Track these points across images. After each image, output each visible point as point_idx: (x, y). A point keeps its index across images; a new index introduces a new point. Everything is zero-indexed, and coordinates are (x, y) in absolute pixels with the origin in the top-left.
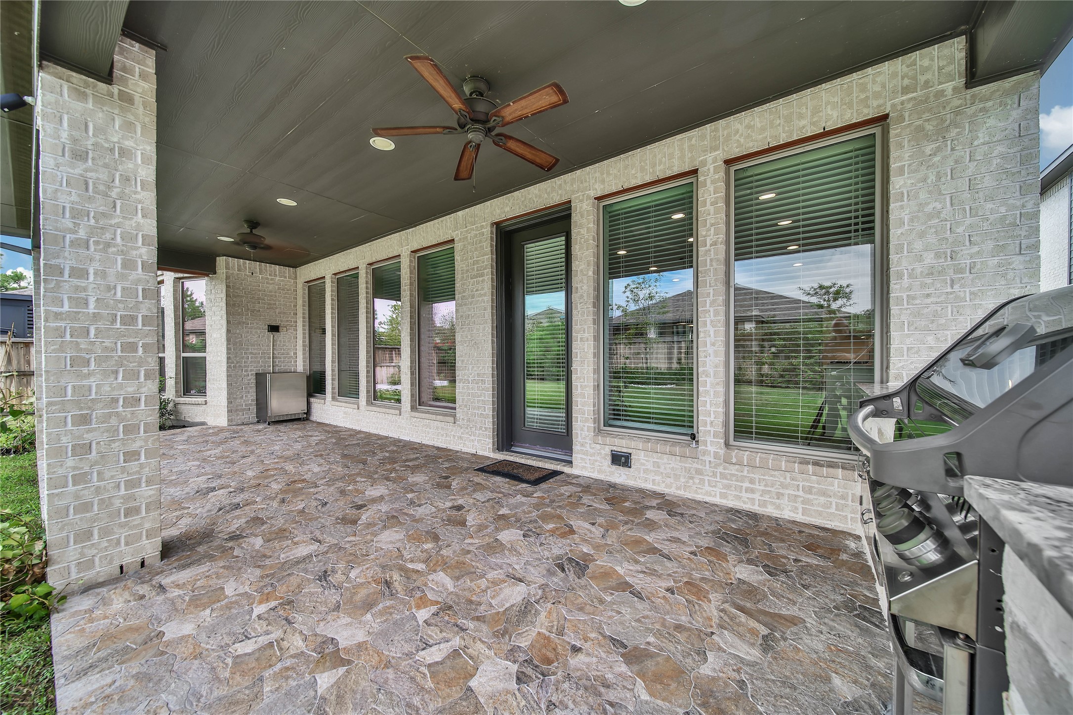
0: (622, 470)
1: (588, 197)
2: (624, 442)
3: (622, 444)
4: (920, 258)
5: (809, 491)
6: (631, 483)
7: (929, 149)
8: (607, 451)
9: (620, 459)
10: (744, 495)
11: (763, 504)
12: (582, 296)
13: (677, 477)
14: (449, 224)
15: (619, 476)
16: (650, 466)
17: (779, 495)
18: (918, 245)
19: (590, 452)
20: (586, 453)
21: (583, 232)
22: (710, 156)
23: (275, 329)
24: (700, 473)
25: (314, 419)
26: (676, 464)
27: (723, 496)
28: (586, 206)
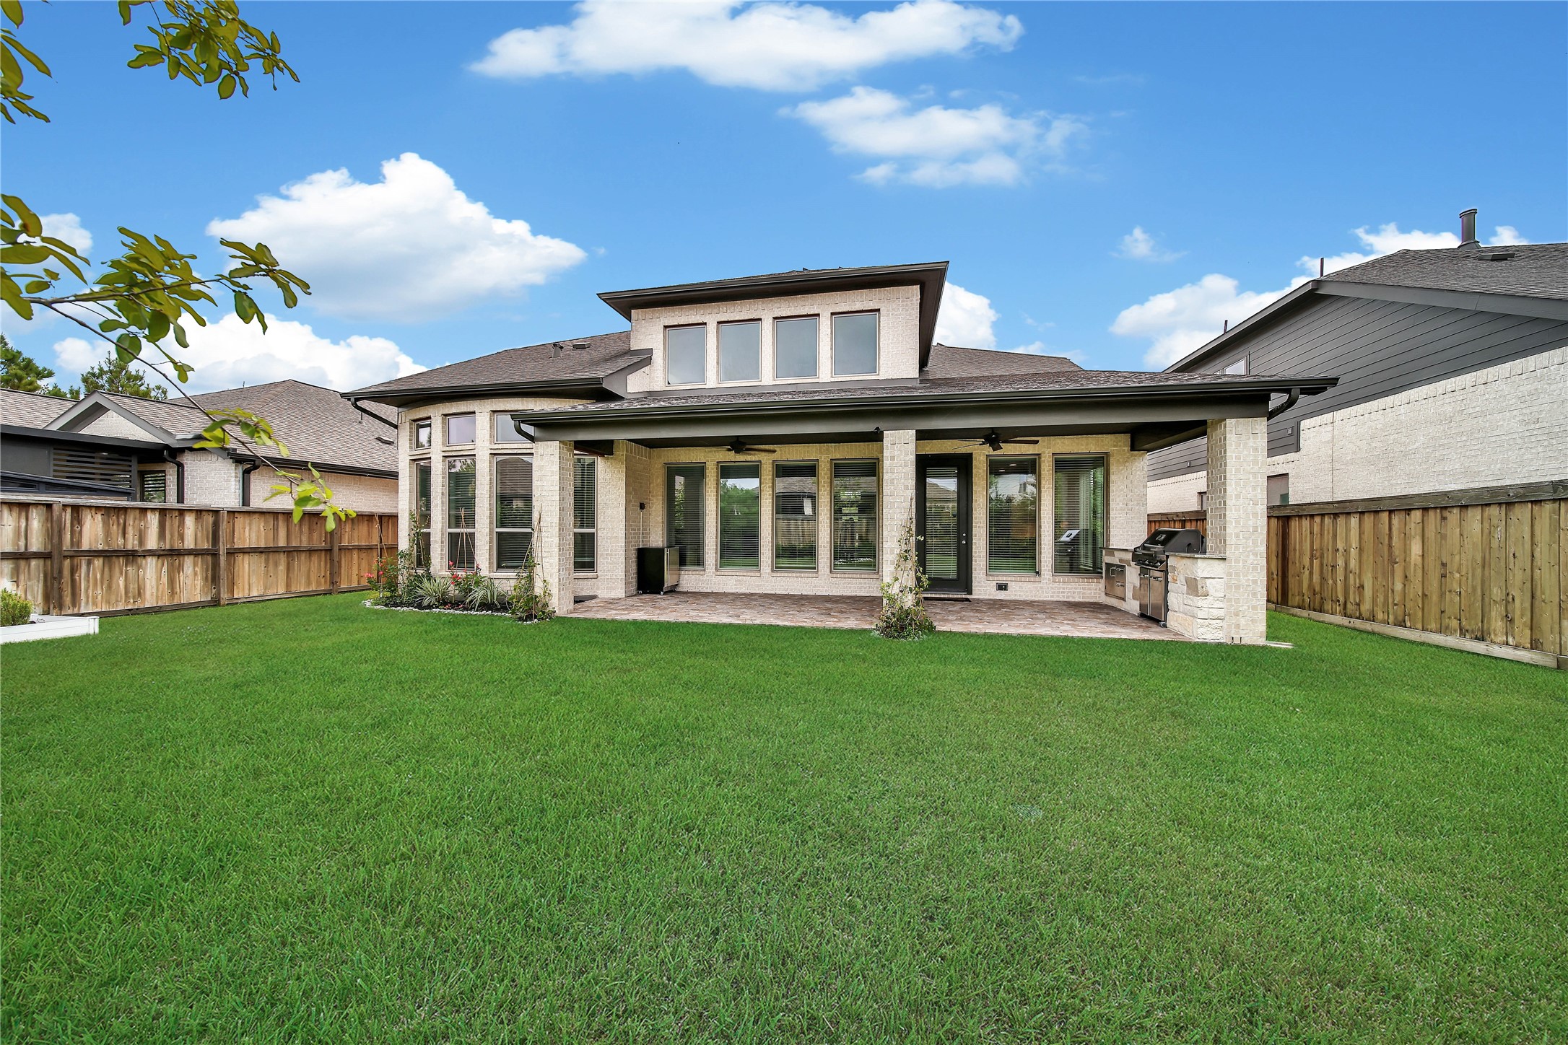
0: (1003, 592)
1: (984, 454)
2: (1005, 578)
3: (1002, 579)
4: (1118, 504)
5: (1084, 589)
6: (1008, 598)
7: (1121, 468)
8: (994, 583)
9: (1002, 587)
10: (1060, 595)
11: (1068, 597)
12: (979, 505)
13: (1031, 591)
14: (875, 448)
15: (1002, 595)
16: (1018, 588)
17: (1074, 593)
18: (1118, 500)
19: (984, 586)
20: (981, 586)
21: (981, 471)
22: (1047, 451)
23: (642, 506)
24: (1041, 588)
25: (685, 590)
26: (1030, 585)
27: (1052, 597)
28: (982, 458)
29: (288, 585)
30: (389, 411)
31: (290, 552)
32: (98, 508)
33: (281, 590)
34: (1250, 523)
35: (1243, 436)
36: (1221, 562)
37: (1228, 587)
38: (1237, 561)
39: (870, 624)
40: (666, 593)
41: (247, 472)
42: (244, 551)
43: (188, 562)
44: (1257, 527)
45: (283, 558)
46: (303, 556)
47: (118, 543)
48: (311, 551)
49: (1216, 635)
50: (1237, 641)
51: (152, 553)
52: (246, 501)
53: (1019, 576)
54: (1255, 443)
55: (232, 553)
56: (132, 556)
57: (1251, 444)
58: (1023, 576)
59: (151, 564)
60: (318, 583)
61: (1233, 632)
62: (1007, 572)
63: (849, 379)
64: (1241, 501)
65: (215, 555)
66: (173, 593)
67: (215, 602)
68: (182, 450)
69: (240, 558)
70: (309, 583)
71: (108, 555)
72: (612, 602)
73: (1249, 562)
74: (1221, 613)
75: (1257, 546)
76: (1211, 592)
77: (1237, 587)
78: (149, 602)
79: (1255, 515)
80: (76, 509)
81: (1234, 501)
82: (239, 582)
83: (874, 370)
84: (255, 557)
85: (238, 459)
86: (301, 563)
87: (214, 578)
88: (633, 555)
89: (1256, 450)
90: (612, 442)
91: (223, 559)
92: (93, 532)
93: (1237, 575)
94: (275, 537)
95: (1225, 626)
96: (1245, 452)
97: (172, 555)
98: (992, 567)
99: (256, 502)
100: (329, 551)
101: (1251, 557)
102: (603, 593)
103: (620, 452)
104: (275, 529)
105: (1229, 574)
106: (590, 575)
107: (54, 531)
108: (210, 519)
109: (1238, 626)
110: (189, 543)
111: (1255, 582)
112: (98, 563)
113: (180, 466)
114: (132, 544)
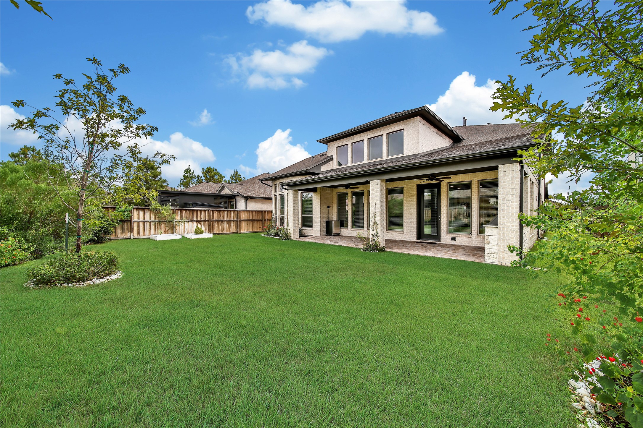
0: (454, 241)
1: (445, 182)
2: (454, 235)
3: (454, 236)
6: (456, 244)
8: (450, 237)
9: (453, 239)
10: (481, 244)
11: (484, 245)
12: (443, 204)
13: (467, 242)
15: (453, 243)
16: (461, 240)
19: (445, 238)
20: (444, 238)
21: (444, 190)
22: (474, 179)
23: (328, 207)
24: (472, 240)
25: (342, 235)
26: (467, 239)
27: (477, 244)
28: (444, 184)
29: (252, 229)
30: (270, 183)
31: (253, 221)
32: (216, 211)
33: (251, 231)
34: (510, 211)
35: (507, 173)
36: (496, 228)
37: (499, 240)
38: (503, 228)
39: (360, 246)
40: (333, 236)
41: (246, 201)
42: (243, 220)
43: (232, 222)
44: (513, 213)
45: (251, 222)
46: (256, 222)
47: (220, 218)
48: (257, 221)
49: (493, 260)
50: (503, 264)
51: (225, 221)
52: (246, 208)
53: (462, 235)
54: (512, 175)
55: (241, 221)
56: (222, 221)
57: (511, 176)
58: (464, 235)
59: (225, 223)
60: (259, 229)
61: (501, 260)
62: (457, 233)
63: (392, 158)
64: (506, 201)
65: (237, 221)
66: (229, 230)
67: (237, 233)
68: (236, 196)
69: (242, 222)
70: (257, 229)
71: (218, 221)
72: (317, 237)
73: (510, 229)
74: (496, 251)
75: (514, 222)
76: (491, 241)
77: (504, 240)
78: (225, 232)
79: (513, 208)
80: (213, 211)
81: (502, 202)
82: (242, 228)
83: (403, 153)
84: (245, 222)
85: (245, 197)
86: (255, 224)
87: (237, 227)
88: (324, 223)
89: (513, 178)
90: (316, 188)
91: (239, 222)
92: (216, 216)
93: (503, 234)
94: (250, 217)
95: (498, 257)
96: (508, 180)
97: (229, 221)
98: (450, 231)
99: (249, 209)
100: (262, 221)
101: (511, 227)
102: (314, 235)
103: (319, 191)
104: (250, 215)
105: (500, 234)
106: (311, 229)
107: (209, 216)
108: (236, 212)
109: (504, 258)
110: (232, 219)
111: (512, 238)
112: (216, 222)
113: (236, 199)
114: (222, 219)
